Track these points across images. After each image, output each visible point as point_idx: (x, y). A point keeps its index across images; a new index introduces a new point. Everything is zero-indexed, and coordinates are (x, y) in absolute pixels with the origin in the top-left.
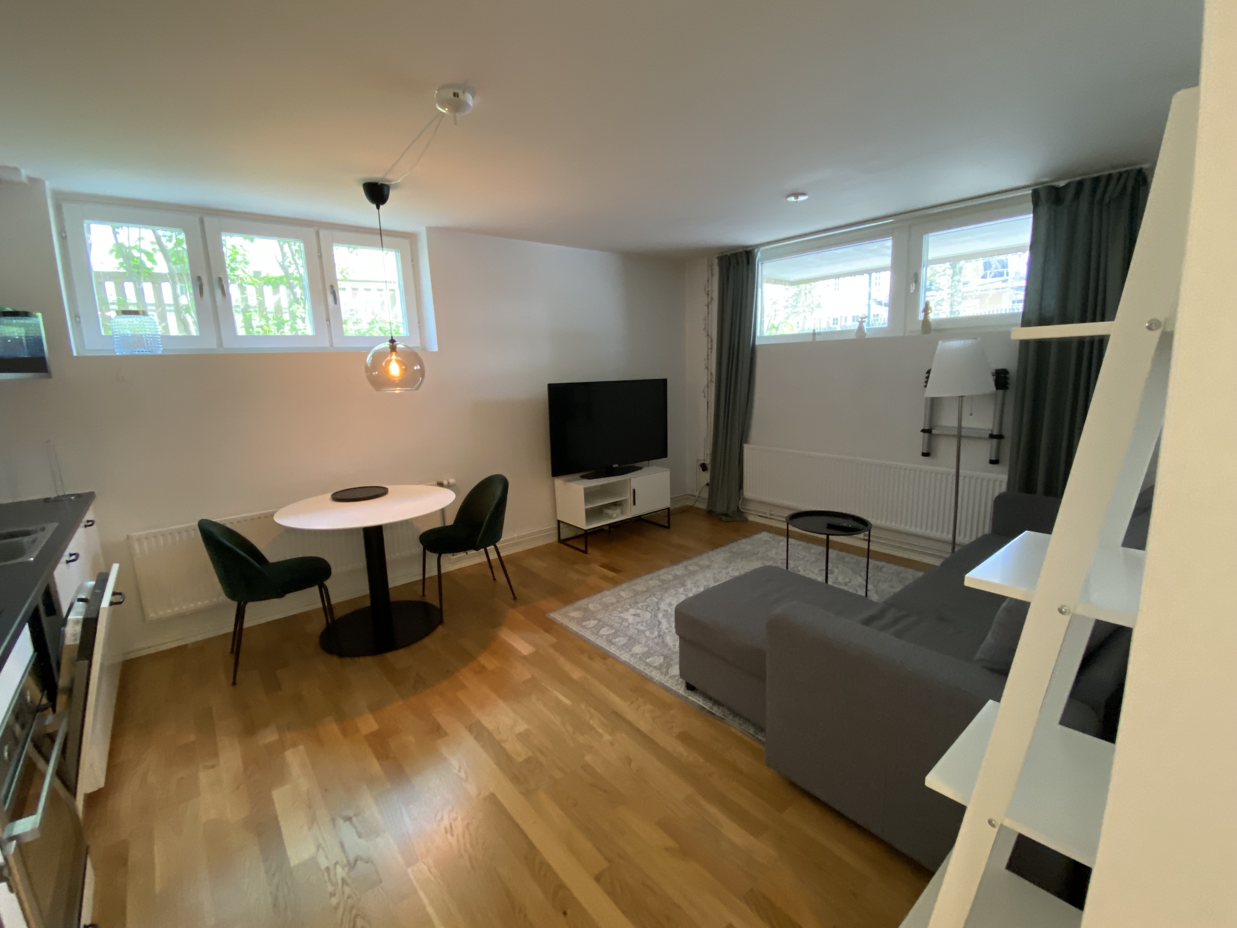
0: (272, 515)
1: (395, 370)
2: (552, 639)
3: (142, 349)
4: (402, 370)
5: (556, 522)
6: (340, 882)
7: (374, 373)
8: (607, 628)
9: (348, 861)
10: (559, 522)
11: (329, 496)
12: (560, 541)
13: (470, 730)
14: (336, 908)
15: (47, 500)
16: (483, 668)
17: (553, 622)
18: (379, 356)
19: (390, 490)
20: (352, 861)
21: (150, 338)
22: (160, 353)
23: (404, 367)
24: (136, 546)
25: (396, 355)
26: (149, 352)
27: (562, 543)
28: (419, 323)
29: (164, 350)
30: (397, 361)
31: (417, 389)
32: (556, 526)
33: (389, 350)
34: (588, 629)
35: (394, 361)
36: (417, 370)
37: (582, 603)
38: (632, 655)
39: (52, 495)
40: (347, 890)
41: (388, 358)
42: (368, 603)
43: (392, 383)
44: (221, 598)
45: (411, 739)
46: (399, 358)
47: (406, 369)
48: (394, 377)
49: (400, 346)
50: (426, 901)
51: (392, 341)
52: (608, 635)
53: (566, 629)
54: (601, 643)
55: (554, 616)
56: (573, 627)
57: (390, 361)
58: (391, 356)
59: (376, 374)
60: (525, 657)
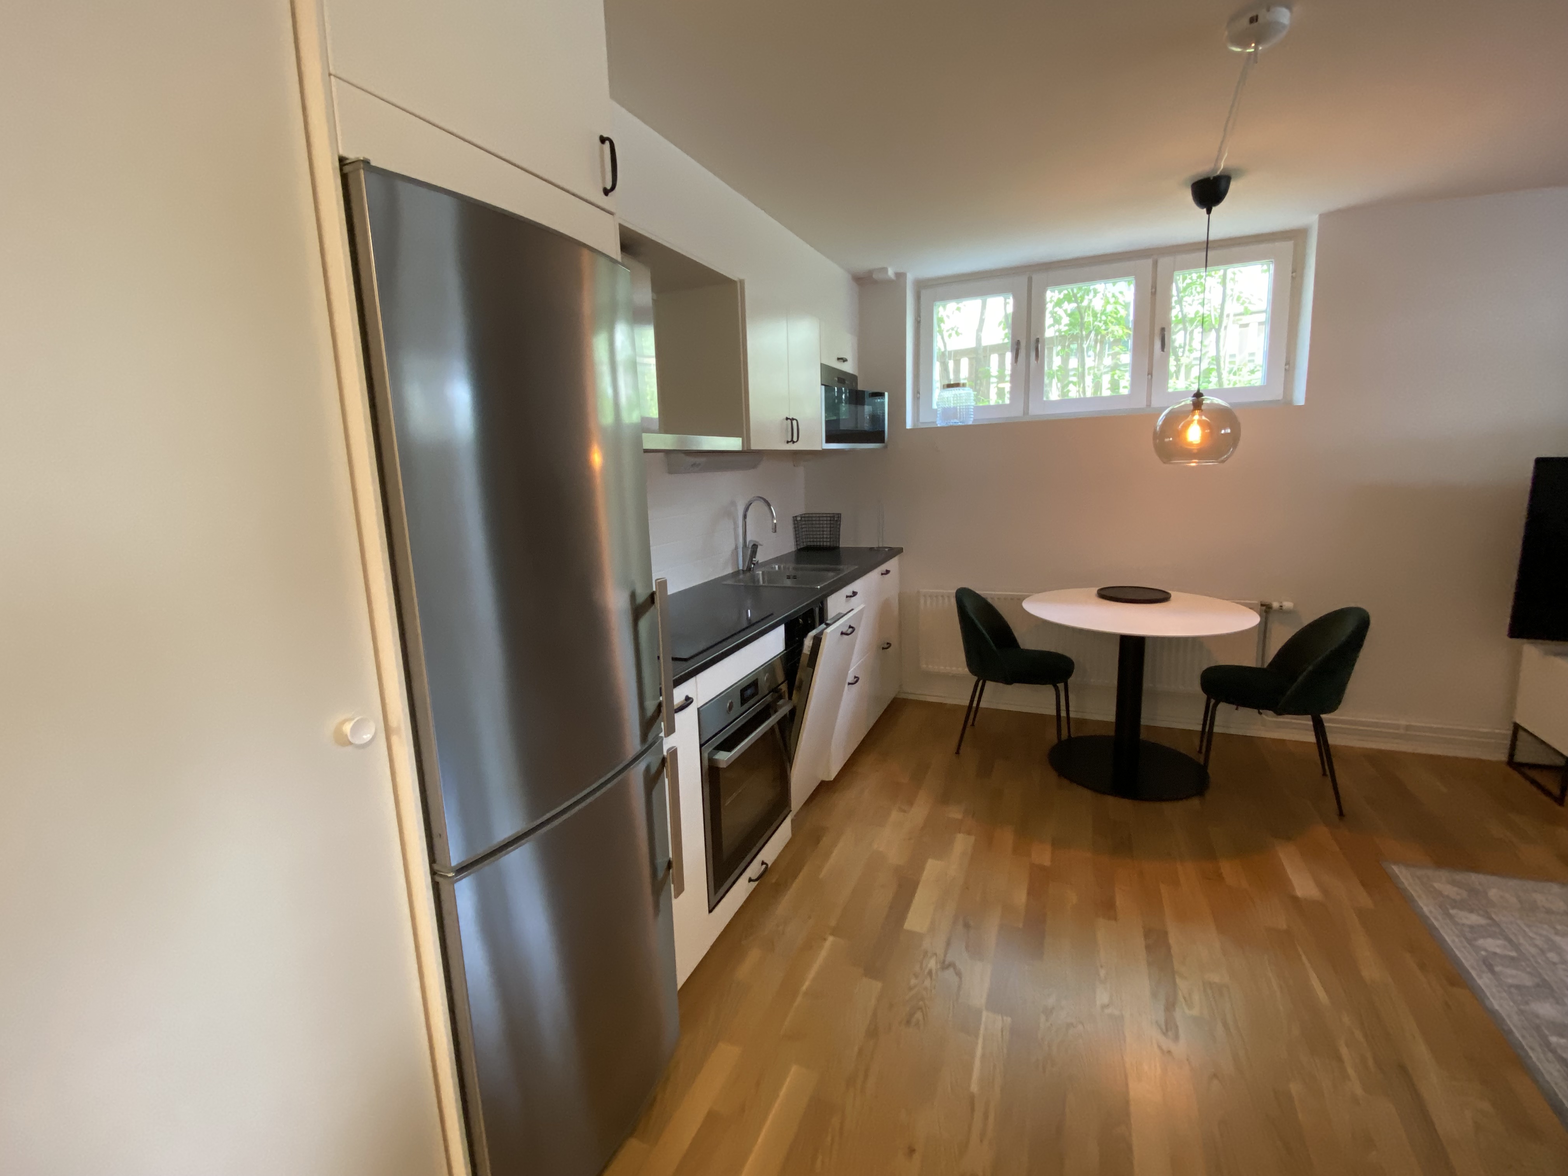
0: (1021, 599)
1: (1194, 434)
2: (1364, 900)
3: (956, 421)
4: (1204, 437)
5: (1511, 727)
6: (926, 971)
7: (1167, 440)
8: (1500, 942)
9: (944, 961)
10: (1517, 728)
11: (1095, 590)
12: (1511, 762)
13: (1147, 934)
14: (911, 989)
15: (871, 549)
16: (1220, 877)
17: (1392, 880)
18: (1176, 419)
19: (1172, 598)
20: (947, 963)
21: (963, 409)
22: (970, 423)
23: (1208, 431)
24: (922, 601)
25: (1200, 415)
26: (960, 422)
27: (1514, 769)
28: (1287, 363)
29: (974, 420)
30: (1200, 422)
31: (1223, 461)
32: (1510, 732)
33: (1192, 408)
34: (1456, 924)
35: (1196, 422)
36: (1226, 434)
37: (1475, 879)
38: (1521, 1012)
39: (875, 546)
40: (927, 983)
41: (1189, 419)
42: (1111, 732)
43: (1189, 454)
44: (960, 669)
45: (1072, 897)
46: (1204, 418)
47: (1211, 433)
48: (1191, 444)
49: (1208, 400)
50: (979, 1052)
51: (1198, 395)
52: (1495, 954)
53: (1407, 899)
54: (1467, 959)
55: (1397, 872)
56: (1427, 907)
57: (1192, 421)
58: (1193, 415)
59: (1170, 441)
60: (1295, 899)
